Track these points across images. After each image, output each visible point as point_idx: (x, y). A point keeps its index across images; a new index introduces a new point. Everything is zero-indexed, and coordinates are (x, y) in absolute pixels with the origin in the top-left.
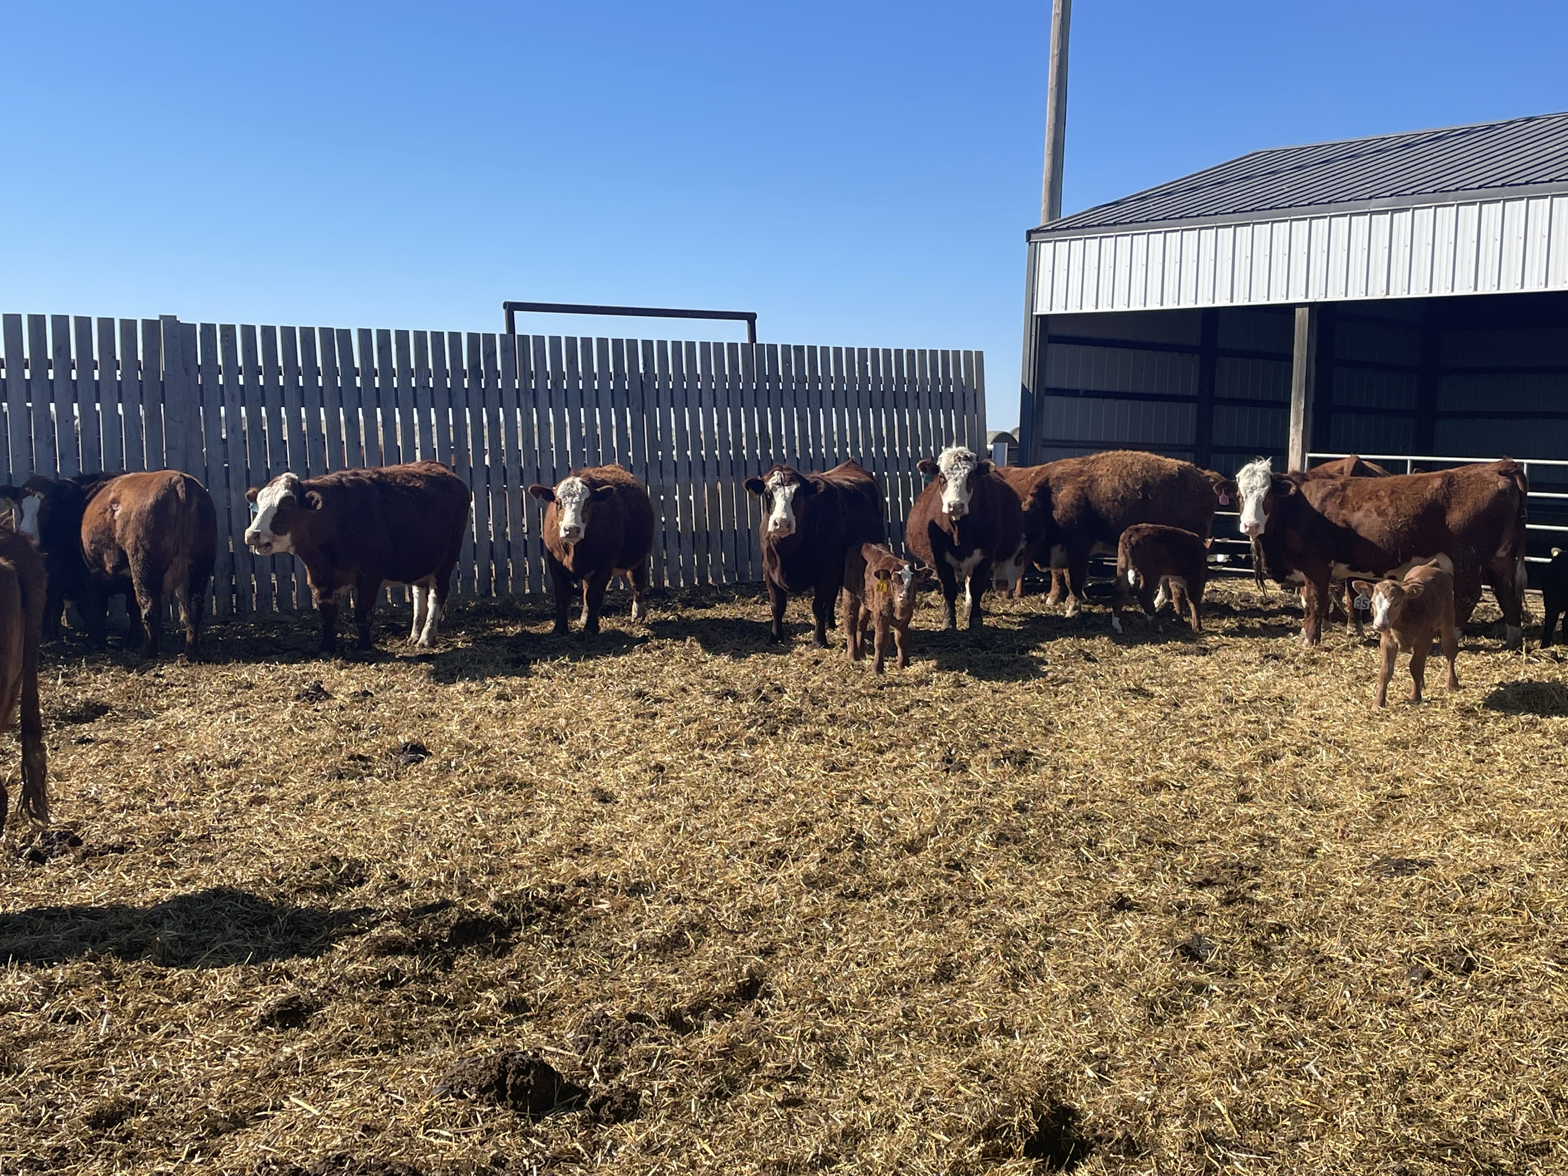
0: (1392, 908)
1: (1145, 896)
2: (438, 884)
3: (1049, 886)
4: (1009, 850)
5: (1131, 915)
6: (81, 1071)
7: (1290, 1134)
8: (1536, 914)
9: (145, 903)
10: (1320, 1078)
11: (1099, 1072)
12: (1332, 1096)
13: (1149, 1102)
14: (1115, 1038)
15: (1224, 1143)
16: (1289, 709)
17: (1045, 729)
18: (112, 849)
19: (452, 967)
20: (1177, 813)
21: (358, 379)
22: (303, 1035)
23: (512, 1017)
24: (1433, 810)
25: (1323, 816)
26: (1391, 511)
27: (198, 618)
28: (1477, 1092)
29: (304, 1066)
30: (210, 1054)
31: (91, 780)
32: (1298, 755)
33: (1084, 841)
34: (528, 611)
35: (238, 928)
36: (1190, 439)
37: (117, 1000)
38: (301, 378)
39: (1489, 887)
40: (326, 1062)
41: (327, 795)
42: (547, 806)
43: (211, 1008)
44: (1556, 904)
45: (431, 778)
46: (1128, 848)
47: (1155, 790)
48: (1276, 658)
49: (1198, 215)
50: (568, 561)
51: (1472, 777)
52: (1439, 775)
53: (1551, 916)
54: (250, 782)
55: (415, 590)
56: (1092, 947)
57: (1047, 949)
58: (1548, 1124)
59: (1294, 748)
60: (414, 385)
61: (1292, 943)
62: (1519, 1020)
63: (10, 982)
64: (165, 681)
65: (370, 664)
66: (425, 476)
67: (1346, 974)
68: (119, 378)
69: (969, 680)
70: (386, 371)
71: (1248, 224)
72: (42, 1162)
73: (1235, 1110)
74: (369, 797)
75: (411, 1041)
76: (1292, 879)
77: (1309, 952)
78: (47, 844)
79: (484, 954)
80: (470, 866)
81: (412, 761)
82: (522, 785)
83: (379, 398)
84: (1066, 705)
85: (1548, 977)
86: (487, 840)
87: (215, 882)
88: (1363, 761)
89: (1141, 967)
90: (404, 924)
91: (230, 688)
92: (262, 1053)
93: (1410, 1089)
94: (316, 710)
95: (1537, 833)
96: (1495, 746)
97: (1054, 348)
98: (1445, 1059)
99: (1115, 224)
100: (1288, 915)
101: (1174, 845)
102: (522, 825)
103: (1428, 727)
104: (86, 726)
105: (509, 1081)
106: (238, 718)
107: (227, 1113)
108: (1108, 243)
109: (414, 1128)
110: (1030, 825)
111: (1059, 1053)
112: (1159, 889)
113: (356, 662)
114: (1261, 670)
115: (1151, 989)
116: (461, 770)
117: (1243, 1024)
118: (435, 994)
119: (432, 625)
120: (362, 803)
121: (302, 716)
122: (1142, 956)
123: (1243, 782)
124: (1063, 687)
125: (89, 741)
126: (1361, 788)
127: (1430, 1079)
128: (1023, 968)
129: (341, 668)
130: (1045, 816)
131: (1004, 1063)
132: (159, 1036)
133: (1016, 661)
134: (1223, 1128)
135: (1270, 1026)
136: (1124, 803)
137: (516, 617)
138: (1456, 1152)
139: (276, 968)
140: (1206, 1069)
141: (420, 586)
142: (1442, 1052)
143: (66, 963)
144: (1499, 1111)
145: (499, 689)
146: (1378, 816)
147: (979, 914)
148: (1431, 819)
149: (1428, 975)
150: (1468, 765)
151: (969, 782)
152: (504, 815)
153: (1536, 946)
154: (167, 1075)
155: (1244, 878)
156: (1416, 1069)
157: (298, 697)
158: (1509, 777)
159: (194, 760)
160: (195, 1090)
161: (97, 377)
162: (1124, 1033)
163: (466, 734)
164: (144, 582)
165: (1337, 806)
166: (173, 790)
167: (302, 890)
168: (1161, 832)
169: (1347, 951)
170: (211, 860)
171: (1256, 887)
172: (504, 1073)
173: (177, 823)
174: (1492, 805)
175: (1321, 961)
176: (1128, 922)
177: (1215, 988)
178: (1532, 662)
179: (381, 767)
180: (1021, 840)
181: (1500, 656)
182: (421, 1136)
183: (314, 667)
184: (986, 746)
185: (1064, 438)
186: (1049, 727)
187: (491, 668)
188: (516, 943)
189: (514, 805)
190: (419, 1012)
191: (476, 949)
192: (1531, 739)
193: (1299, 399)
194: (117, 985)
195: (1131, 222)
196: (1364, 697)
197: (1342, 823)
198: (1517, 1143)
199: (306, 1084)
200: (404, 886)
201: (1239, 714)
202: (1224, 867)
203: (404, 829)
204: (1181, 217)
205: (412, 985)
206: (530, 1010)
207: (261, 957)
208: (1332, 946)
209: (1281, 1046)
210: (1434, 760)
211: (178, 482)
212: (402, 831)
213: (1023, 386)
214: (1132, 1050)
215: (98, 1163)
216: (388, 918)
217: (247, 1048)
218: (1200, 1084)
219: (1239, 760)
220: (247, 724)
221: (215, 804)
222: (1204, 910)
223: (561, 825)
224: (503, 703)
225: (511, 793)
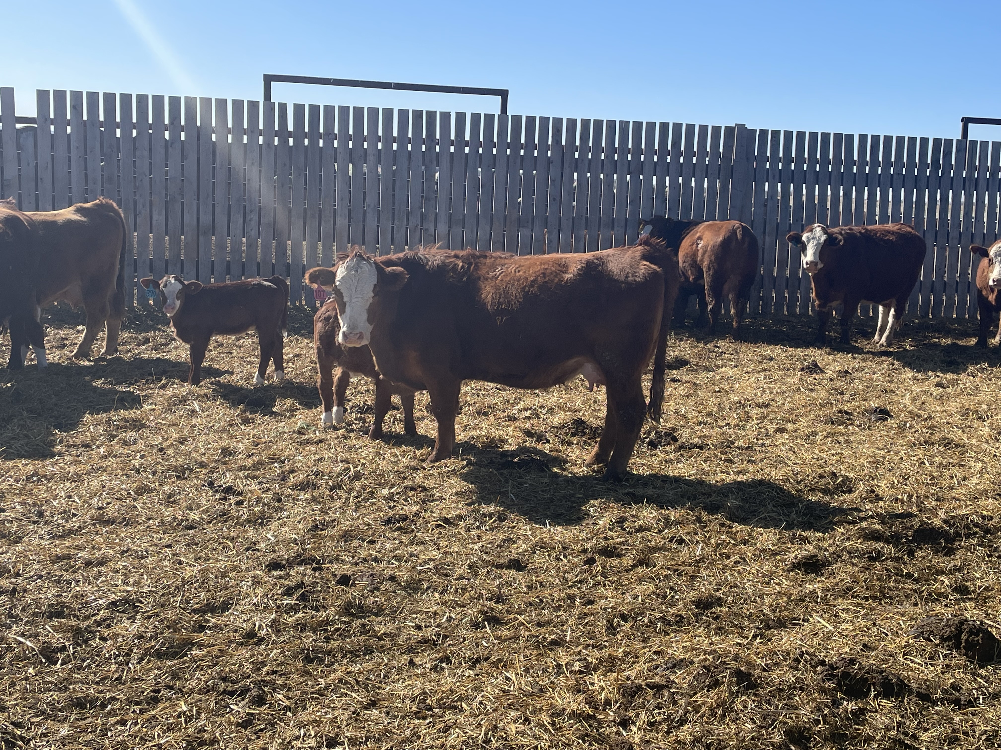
2: (902, 501)
6: (687, 573)
9: (717, 482)
18: (695, 446)
19: (914, 556)
21: (855, 167)
22: (819, 579)
23: (959, 596)
27: (740, 313)
29: (821, 599)
30: (761, 579)
31: (682, 404)
34: (956, 330)
35: (774, 506)
37: (706, 537)
38: (818, 166)
40: (835, 599)
41: (825, 433)
42: (975, 462)
43: (761, 551)
45: (893, 432)
50: (992, 298)
54: (776, 418)
55: (881, 308)
60: (892, 172)
63: (646, 514)
64: (720, 350)
65: (848, 353)
66: (896, 233)
68: (707, 163)
70: (875, 162)
72: (670, 621)
74: (852, 438)
75: (891, 598)
78: (658, 438)
79: (936, 552)
80: (923, 493)
81: (880, 419)
82: (957, 446)
83: (868, 180)
86: (933, 478)
87: (760, 476)
90: (883, 522)
91: (760, 359)
92: (793, 586)
94: (815, 379)
102: (958, 473)
104: (675, 372)
105: (964, 637)
106: (765, 378)
107: (776, 617)
109: (896, 653)
113: (839, 351)
116: (913, 430)
118: (906, 571)
119: (890, 332)
120: (846, 441)
121: (806, 382)
125: (679, 381)
129: (829, 354)
132: (731, 562)
137: (947, 333)
139: (800, 535)
141: (884, 306)
143: (676, 509)
145: (937, 379)
152: (945, 464)
154: (736, 586)
157: (802, 370)
159: (740, 400)
160: (755, 599)
161: (694, 162)
163: (916, 406)
164: (712, 288)
166: (729, 416)
167: (813, 490)
170: (754, 462)
172: (960, 631)
173: (733, 437)
179: (859, 420)
182: (901, 659)
183: (811, 351)
187: (932, 365)
188: (958, 549)
189: (951, 458)
190: (895, 581)
191: (931, 547)
194: (705, 527)
199: (823, 610)
200: (879, 498)
203: (878, 462)
205: (889, 562)
206: (971, 594)
207: (789, 527)
211: (738, 228)
212: (876, 463)
215: (701, 629)
216: (872, 517)
217: (784, 580)
220: (771, 382)
221: (754, 428)
223: (986, 476)
224: (941, 389)
225: (949, 449)
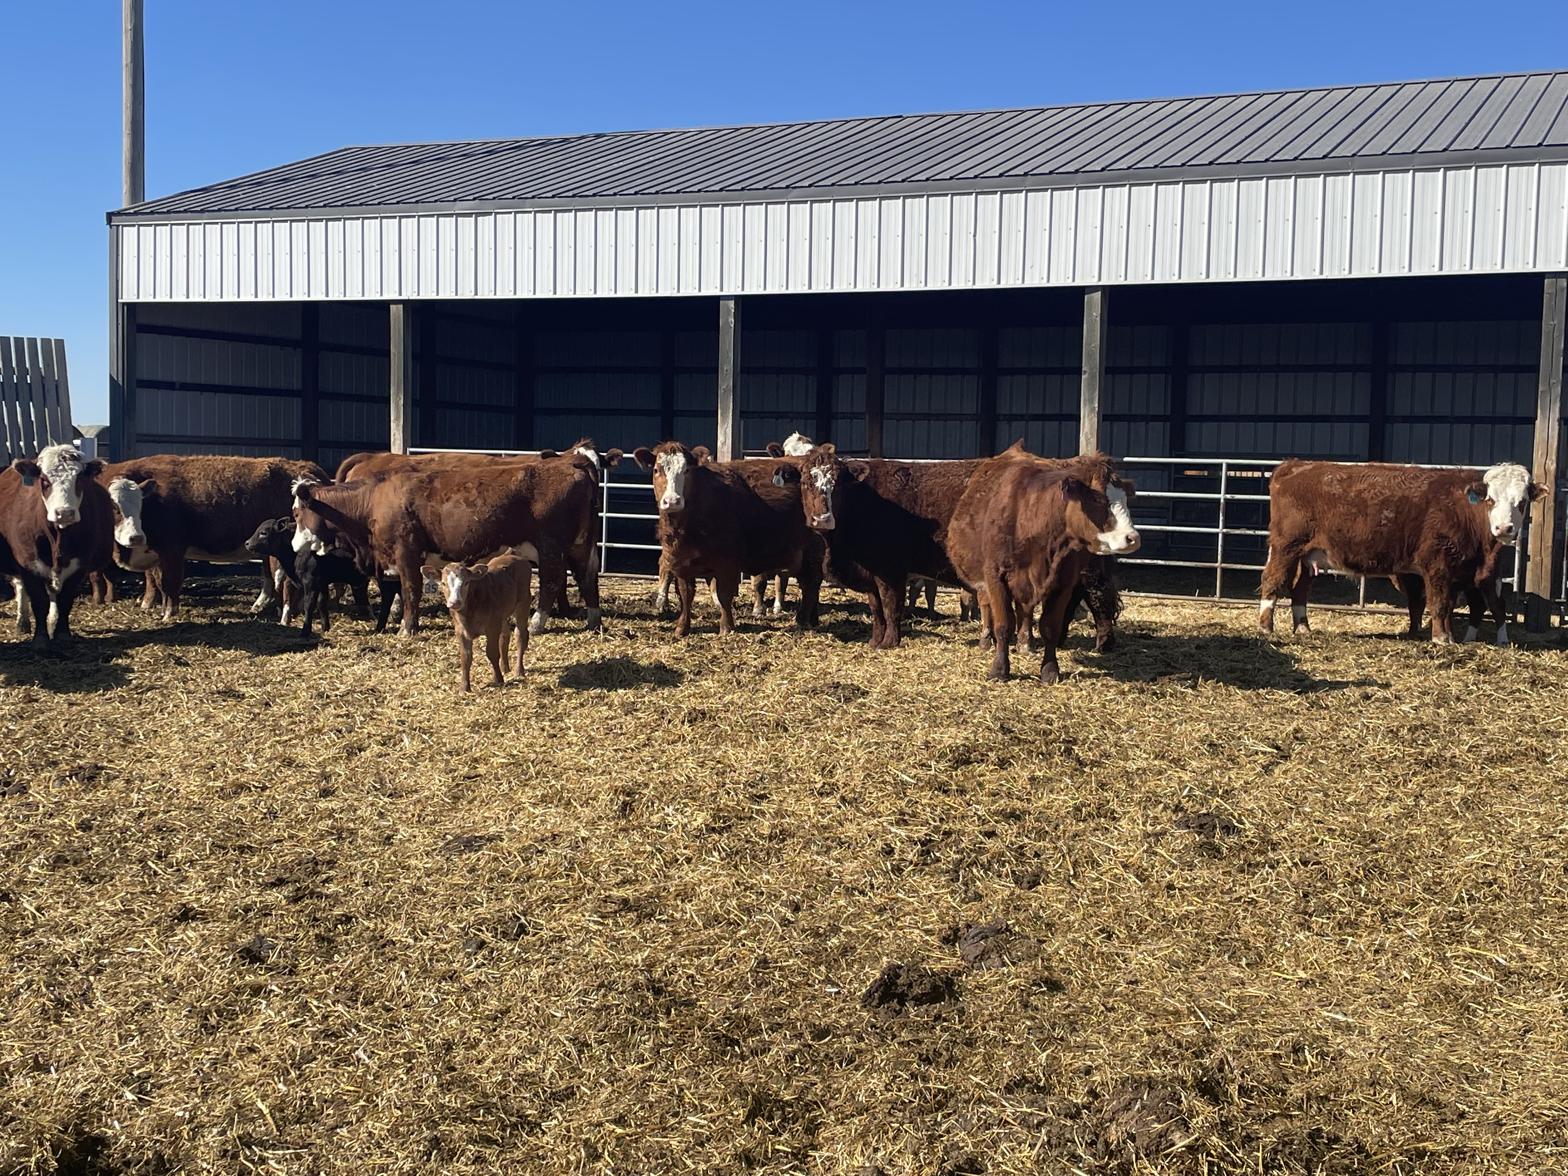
0: (455, 885)
1: (212, 903)
3: (109, 906)
4: (67, 873)
5: (193, 925)
7: (331, 1122)
8: (586, 875)
10: (367, 1061)
11: (140, 1093)
12: (377, 1076)
13: (187, 1116)
14: (163, 1055)
15: (262, 1144)
16: (380, 700)
17: (124, 740)
20: (255, 815)
24: (505, 786)
25: (402, 803)
26: (479, 502)
28: (514, 1050)
32: (383, 745)
33: (153, 853)
36: (296, 434)
39: (547, 854)
44: (603, 863)
46: (200, 856)
47: (235, 793)
48: (373, 650)
49: (289, 207)
51: (545, 752)
52: (515, 752)
53: (599, 875)
56: (148, 964)
57: (99, 972)
58: (574, 1070)
59: (379, 738)
61: (358, 932)
62: (558, 976)
67: (405, 955)
69: (43, 695)
71: (339, 219)
73: (278, 1108)
76: (365, 868)
77: (374, 938)
84: (151, 713)
85: (588, 931)
88: (445, 745)
89: (199, 977)
93: (455, 1057)
95: (594, 799)
96: (567, 721)
97: (145, 339)
98: (489, 1023)
99: (202, 211)
100: (355, 905)
101: (250, 847)
103: (507, 708)
108: (197, 230)
110: (94, 844)
111: (96, 1081)
112: (228, 895)
114: (357, 664)
115: (206, 998)
117: (298, 1020)
122: (200, 965)
123: (326, 777)
124: (149, 694)
126: (440, 771)
127: (473, 1045)
128: (68, 997)
130: (111, 832)
131: (34, 1101)
133: (98, 671)
134: (263, 1128)
135: (325, 1018)
136: (201, 810)
138: (488, 1111)
140: (254, 1071)
142: (488, 1018)
144: (531, 1066)
146: (454, 797)
147: (25, 945)
148: (502, 795)
149: (482, 945)
150: (541, 741)
151: (28, 804)
153: (584, 904)
155: (317, 873)
156: (462, 1037)
158: (577, 749)
162: (173, 1048)
165: (416, 791)
168: (238, 835)
169: (409, 933)
171: (328, 880)
174: (557, 777)
175: (384, 946)
176: (190, 933)
177: (274, 988)
178: (608, 641)
180: (82, 860)
181: (580, 636)
184: (55, 764)
185: (160, 433)
186: (130, 738)
192: (598, 712)
193: (397, 395)
195: (219, 210)
196: (453, 683)
197: (419, 807)
198: (545, 1092)
201: (331, 710)
202: (299, 864)
204: (271, 208)
208: (397, 930)
209: (335, 1035)
210: (512, 739)
213: (111, 377)
214: (177, 1064)
218: (247, 1088)
219: (325, 754)
222: (271, 910)
